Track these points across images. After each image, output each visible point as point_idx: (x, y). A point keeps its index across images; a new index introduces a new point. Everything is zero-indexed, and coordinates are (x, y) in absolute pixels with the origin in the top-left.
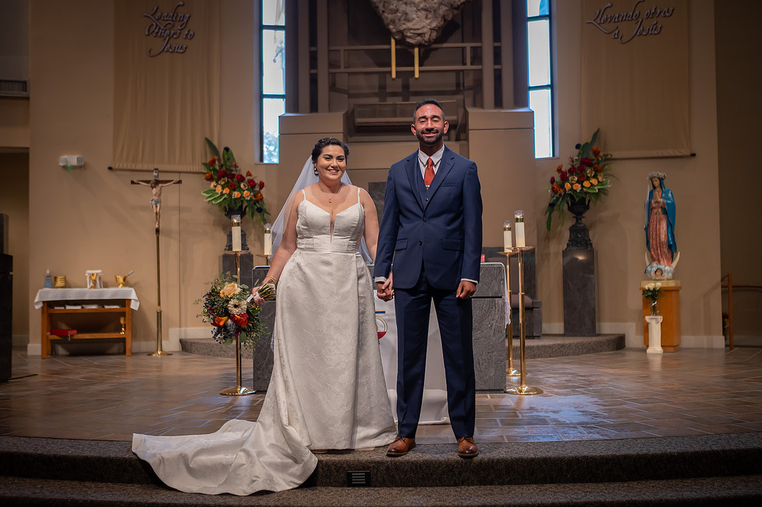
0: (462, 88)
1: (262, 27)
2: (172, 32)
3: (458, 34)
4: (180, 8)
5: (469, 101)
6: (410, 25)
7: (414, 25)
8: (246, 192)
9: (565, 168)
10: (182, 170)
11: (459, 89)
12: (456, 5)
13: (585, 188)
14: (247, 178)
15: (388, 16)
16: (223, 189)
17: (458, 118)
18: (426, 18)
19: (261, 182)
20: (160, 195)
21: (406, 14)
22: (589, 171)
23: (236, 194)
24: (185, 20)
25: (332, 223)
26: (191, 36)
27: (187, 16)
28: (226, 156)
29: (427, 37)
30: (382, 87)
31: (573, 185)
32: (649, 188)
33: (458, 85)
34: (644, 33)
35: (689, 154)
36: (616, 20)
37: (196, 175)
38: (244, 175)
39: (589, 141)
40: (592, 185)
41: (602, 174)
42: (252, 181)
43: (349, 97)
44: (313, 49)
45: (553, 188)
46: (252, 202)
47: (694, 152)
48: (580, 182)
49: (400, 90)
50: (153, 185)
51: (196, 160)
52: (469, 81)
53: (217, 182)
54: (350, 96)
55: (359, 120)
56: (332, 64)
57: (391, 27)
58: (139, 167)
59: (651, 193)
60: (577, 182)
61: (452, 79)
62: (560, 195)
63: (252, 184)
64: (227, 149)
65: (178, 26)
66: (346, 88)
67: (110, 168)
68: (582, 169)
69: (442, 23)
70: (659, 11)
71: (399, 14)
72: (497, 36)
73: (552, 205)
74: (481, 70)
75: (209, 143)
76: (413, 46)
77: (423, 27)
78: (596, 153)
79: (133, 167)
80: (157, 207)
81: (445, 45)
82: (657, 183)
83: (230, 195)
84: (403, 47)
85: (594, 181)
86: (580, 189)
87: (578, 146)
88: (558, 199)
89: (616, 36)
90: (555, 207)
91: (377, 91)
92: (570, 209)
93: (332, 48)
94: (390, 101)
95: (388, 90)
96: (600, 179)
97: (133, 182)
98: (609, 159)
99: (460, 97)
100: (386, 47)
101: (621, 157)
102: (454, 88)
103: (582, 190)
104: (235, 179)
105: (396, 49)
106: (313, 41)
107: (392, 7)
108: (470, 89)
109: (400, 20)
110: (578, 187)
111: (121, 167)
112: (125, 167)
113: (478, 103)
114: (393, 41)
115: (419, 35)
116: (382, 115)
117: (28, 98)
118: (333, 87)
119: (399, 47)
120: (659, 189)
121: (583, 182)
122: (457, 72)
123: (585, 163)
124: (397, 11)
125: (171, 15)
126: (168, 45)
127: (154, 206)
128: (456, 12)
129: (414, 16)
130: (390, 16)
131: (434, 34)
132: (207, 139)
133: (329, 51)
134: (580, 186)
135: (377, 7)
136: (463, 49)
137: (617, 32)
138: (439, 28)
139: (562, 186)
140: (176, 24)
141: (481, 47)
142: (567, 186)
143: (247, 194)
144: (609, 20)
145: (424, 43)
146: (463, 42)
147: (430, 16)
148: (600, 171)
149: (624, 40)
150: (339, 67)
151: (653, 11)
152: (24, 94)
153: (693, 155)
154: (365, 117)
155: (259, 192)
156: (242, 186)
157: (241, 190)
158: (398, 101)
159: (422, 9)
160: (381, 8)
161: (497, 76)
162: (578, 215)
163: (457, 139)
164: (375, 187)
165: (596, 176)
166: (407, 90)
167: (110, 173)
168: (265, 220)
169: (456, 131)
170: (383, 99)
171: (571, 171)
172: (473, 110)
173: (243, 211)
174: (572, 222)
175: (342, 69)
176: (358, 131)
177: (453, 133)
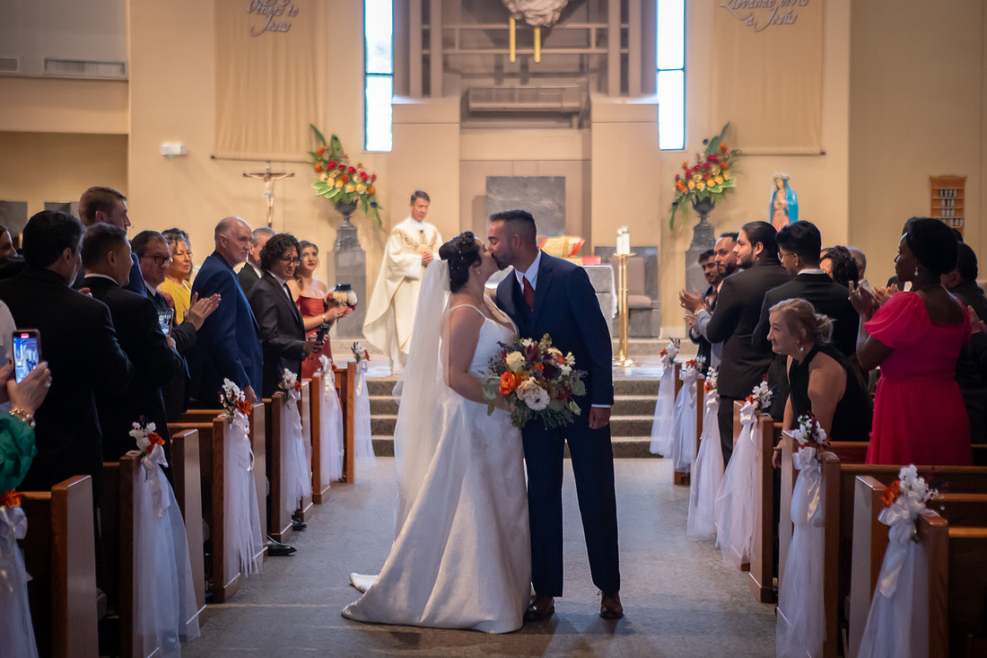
0: (586, 70)
2: (276, 8)
3: (581, 10)
5: (593, 85)
6: (531, 6)
7: (536, 6)
8: (359, 185)
9: (692, 164)
11: (582, 69)
13: (710, 187)
14: (359, 170)
16: (335, 182)
17: (581, 104)
19: (373, 175)
20: (273, 190)
22: (714, 169)
23: (349, 188)
26: (294, 13)
28: (335, 146)
29: (549, 19)
30: (499, 67)
31: (697, 183)
32: (773, 189)
33: (582, 66)
34: (778, 22)
35: (819, 152)
36: (751, 6)
37: (301, 165)
38: (355, 167)
39: (719, 134)
40: (716, 184)
41: (728, 172)
42: (364, 173)
43: (462, 78)
44: (426, 27)
45: (677, 186)
46: (365, 197)
47: (824, 149)
48: (704, 180)
49: (518, 70)
50: (267, 179)
51: (301, 148)
52: (593, 63)
53: (328, 174)
54: (464, 76)
55: (474, 105)
56: (447, 42)
57: (511, 6)
58: (242, 155)
59: (775, 194)
61: (576, 61)
62: (684, 193)
63: (364, 176)
64: (335, 138)
65: (281, 2)
66: (460, 68)
67: (213, 157)
68: (707, 167)
69: (566, 4)
72: (624, 16)
73: (675, 204)
74: (607, 54)
75: (314, 129)
76: (534, 27)
77: (546, 8)
78: (724, 150)
79: (237, 156)
81: (568, 26)
82: (780, 184)
83: (343, 189)
84: (524, 27)
85: (719, 180)
86: (704, 188)
87: (705, 141)
88: (681, 198)
89: (750, 23)
90: (679, 206)
91: (493, 71)
92: (695, 207)
93: (446, 27)
94: (509, 83)
95: (506, 70)
96: (726, 177)
97: (245, 175)
98: (739, 155)
99: (583, 80)
100: (503, 26)
101: (752, 152)
102: (577, 70)
103: (706, 189)
104: (347, 171)
105: (517, 31)
106: (426, 17)
108: (595, 71)
110: (702, 186)
111: (224, 156)
112: (228, 156)
113: (603, 88)
114: (512, 21)
115: (541, 16)
116: (499, 99)
117: (127, 81)
118: (446, 66)
119: (519, 27)
120: (782, 190)
121: (707, 180)
122: (582, 55)
123: (712, 159)
126: (272, 23)
127: (268, 200)
131: (557, 16)
132: (312, 126)
133: (443, 29)
134: (704, 185)
136: (588, 30)
137: (751, 18)
138: (563, 8)
139: (686, 184)
141: (607, 29)
142: (691, 185)
143: (361, 188)
144: (743, 5)
145: (546, 24)
146: (588, 23)
148: (727, 169)
149: (759, 28)
150: (454, 47)
152: (122, 77)
153: (823, 153)
154: (479, 102)
155: (371, 185)
156: (355, 179)
157: (354, 184)
158: (515, 83)
161: (625, 60)
162: (703, 214)
163: (580, 126)
164: (492, 181)
165: (721, 174)
166: (526, 70)
167: (211, 161)
168: (377, 215)
169: (579, 118)
170: (499, 81)
171: (696, 169)
172: (597, 99)
173: (354, 205)
174: (697, 221)
175: (457, 50)
176: (471, 115)
177: (575, 120)
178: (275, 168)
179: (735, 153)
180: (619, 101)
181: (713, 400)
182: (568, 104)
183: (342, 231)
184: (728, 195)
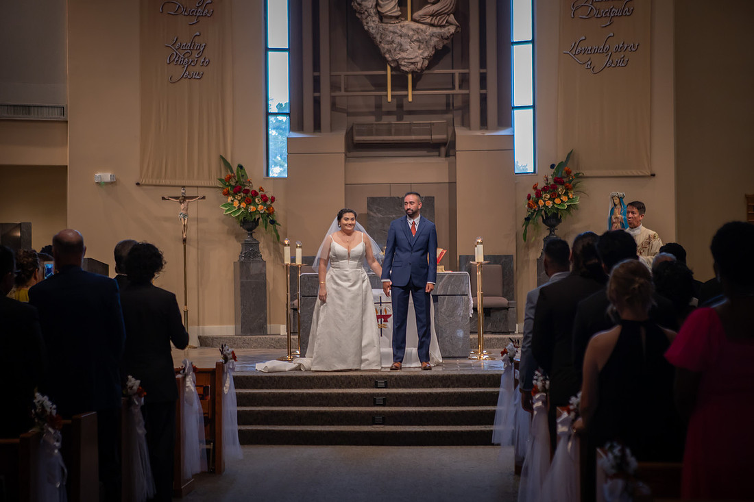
0: (451, 108)
1: (267, 49)
2: (191, 60)
3: (447, 59)
4: (196, 37)
5: (458, 120)
6: (404, 55)
7: (409, 54)
8: (260, 206)
9: (541, 185)
10: (200, 185)
11: (448, 107)
12: (446, 37)
13: (557, 204)
14: (260, 193)
15: (384, 46)
16: (240, 203)
17: (448, 136)
18: (419, 48)
19: (272, 197)
20: (187, 210)
21: (401, 45)
22: (560, 189)
23: (252, 208)
24: (202, 49)
25: (349, 254)
26: (206, 64)
27: (204, 44)
28: (240, 173)
29: (419, 66)
30: (378, 107)
31: (546, 202)
32: (611, 206)
33: (448, 105)
34: (613, 65)
35: (649, 174)
36: (589, 52)
37: (212, 189)
38: (257, 190)
39: (564, 160)
40: (562, 201)
41: (572, 192)
42: (265, 195)
43: (348, 116)
44: (316, 74)
45: (529, 204)
46: (265, 215)
47: (653, 173)
48: (552, 199)
49: (394, 109)
50: (182, 201)
51: (211, 175)
52: (458, 103)
53: (234, 197)
54: (349, 114)
55: (357, 138)
56: (334, 87)
57: (387, 56)
58: (163, 182)
59: (612, 210)
60: (549, 199)
61: (444, 101)
62: (535, 210)
63: (265, 199)
64: (241, 167)
65: (195, 54)
66: (346, 108)
67: (138, 184)
68: (554, 187)
69: (433, 53)
70: (626, 46)
71: (394, 45)
72: (483, 64)
73: (527, 219)
74: (468, 94)
75: (224, 160)
76: (407, 73)
77: (416, 57)
78: (568, 173)
79: (158, 183)
80: (185, 219)
81: (437, 71)
82: (617, 201)
83: (246, 209)
84: (398, 73)
85: (564, 198)
86: (551, 205)
87: (552, 166)
88: (532, 214)
89: (589, 67)
90: (531, 221)
91: (373, 110)
92: (544, 221)
93: (333, 73)
94: (386, 120)
95: (384, 109)
96: (571, 196)
97: (163, 198)
98: (581, 177)
99: (450, 116)
100: (383, 72)
101: (592, 175)
102: (444, 108)
103: (553, 206)
104: (250, 194)
105: (392, 75)
106: (316, 66)
107: (388, 39)
108: (459, 109)
109: (395, 50)
110: (550, 204)
111: (147, 183)
112: (151, 183)
113: (466, 123)
114: (389, 68)
115: (412, 63)
116: (378, 133)
117: (66, 122)
118: (334, 106)
119: (394, 73)
120: (619, 206)
121: (554, 199)
122: (448, 95)
123: (558, 181)
124: (393, 42)
125: (189, 44)
126: (187, 72)
127: (182, 219)
128: (446, 42)
129: (409, 47)
130: (386, 46)
131: (426, 62)
132: (221, 157)
133: (331, 76)
134: (551, 202)
135: (375, 38)
136: (453, 74)
137: (589, 63)
138: (431, 57)
139: (537, 203)
140: (193, 52)
141: (469, 73)
142: (541, 202)
143: (261, 208)
144: (583, 52)
145: (416, 70)
146: (453, 69)
147: (422, 46)
148: (571, 189)
149: (596, 70)
150: (340, 90)
151: (621, 46)
152: (62, 118)
153: (653, 175)
154: (362, 135)
155: (270, 205)
156: (257, 201)
157: (256, 205)
158: (392, 120)
159: (416, 41)
160: (378, 39)
161: (483, 99)
162: (552, 227)
163: (447, 155)
164: (372, 201)
165: (566, 194)
166: (401, 109)
167: (138, 187)
168: (276, 231)
169: (446, 148)
170: (379, 118)
171: (545, 189)
172: (460, 132)
173: (256, 223)
174: (547, 233)
175: (343, 93)
176: (356, 147)
177: (443, 150)
178: (189, 193)
179: (577, 176)
180: (479, 133)
181: (540, 404)
182: (437, 137)
183: (246, 245)
184: (573, 212)
